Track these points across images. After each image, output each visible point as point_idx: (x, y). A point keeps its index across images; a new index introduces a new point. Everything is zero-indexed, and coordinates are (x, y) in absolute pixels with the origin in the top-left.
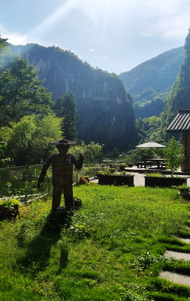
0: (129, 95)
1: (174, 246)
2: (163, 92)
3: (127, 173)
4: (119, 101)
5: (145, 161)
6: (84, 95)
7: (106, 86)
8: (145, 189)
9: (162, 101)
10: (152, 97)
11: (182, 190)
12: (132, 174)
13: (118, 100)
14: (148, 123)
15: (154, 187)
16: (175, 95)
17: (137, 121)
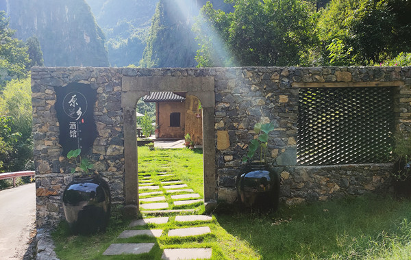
0: (99, 30)
2: (141, 27)
4: (88, 39)
6: (36, 24)
7: (67, 11)
9: (140, 41)
10: (129, 34)
13: (85, 36)
16: (155, 36)
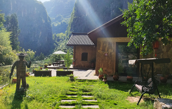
0: (49, 18)
1: (64, 98)
3: (49, 69)
5: (57, 62)
8: (56, 77)
10: (61, 20)
11: (70, 77)
12: (51, 70)
13: (43, 20)
14: (59, 37)
15: (60, 76)
16: (72, 21)
17: (53, 35)
